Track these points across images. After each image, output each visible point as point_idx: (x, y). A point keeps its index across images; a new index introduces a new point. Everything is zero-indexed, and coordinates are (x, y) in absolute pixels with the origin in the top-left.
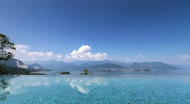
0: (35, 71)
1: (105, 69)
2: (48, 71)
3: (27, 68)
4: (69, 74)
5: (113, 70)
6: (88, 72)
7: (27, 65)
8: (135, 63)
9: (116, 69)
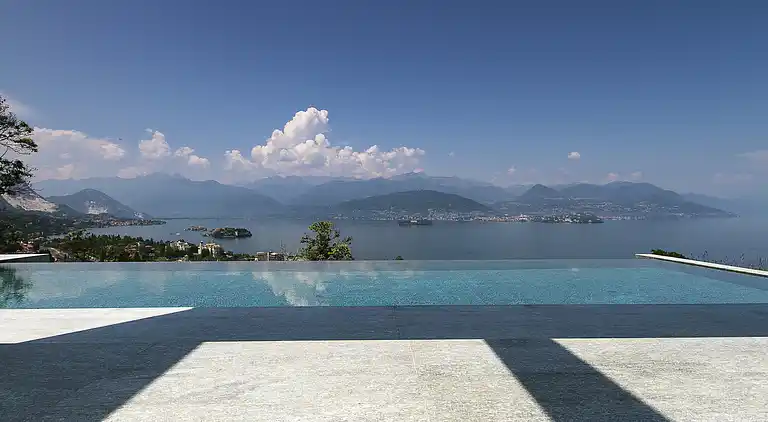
0: (91, 224)
1: (406, 217)
2: (150, 223)
3: (51, 211)
4: (247, 236)
5: (440, 217)
6: (334, 234)
7: (51, 200)
8: (539, 188)
9: (453, 216)
